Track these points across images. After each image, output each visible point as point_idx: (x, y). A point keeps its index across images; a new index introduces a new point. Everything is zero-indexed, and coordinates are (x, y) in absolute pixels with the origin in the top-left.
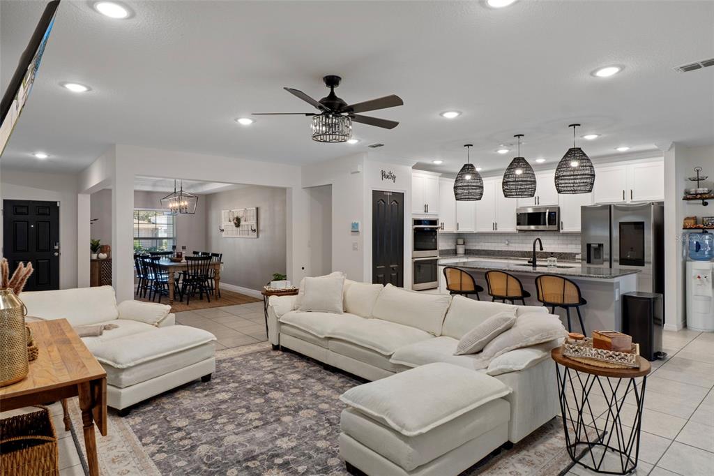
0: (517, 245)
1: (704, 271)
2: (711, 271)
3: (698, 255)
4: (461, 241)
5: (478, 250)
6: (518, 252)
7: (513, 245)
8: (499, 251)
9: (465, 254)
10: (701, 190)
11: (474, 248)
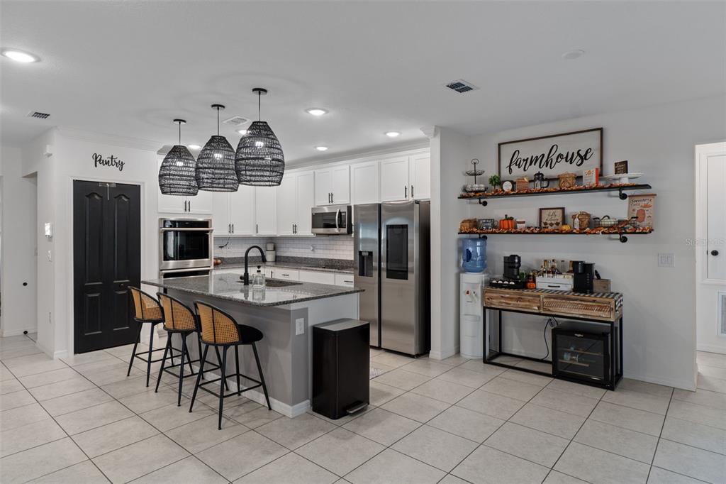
0: (321, 251)
1: (474, 285)
2: (480, 285)
3: (469, 264)
4: (270, 247)
5: (287, 257)
6: (322, 259)
7: (319, 251)
8: (305, 258)
9: (276, 261)
10: (476, 187)
11: (284, 255)
